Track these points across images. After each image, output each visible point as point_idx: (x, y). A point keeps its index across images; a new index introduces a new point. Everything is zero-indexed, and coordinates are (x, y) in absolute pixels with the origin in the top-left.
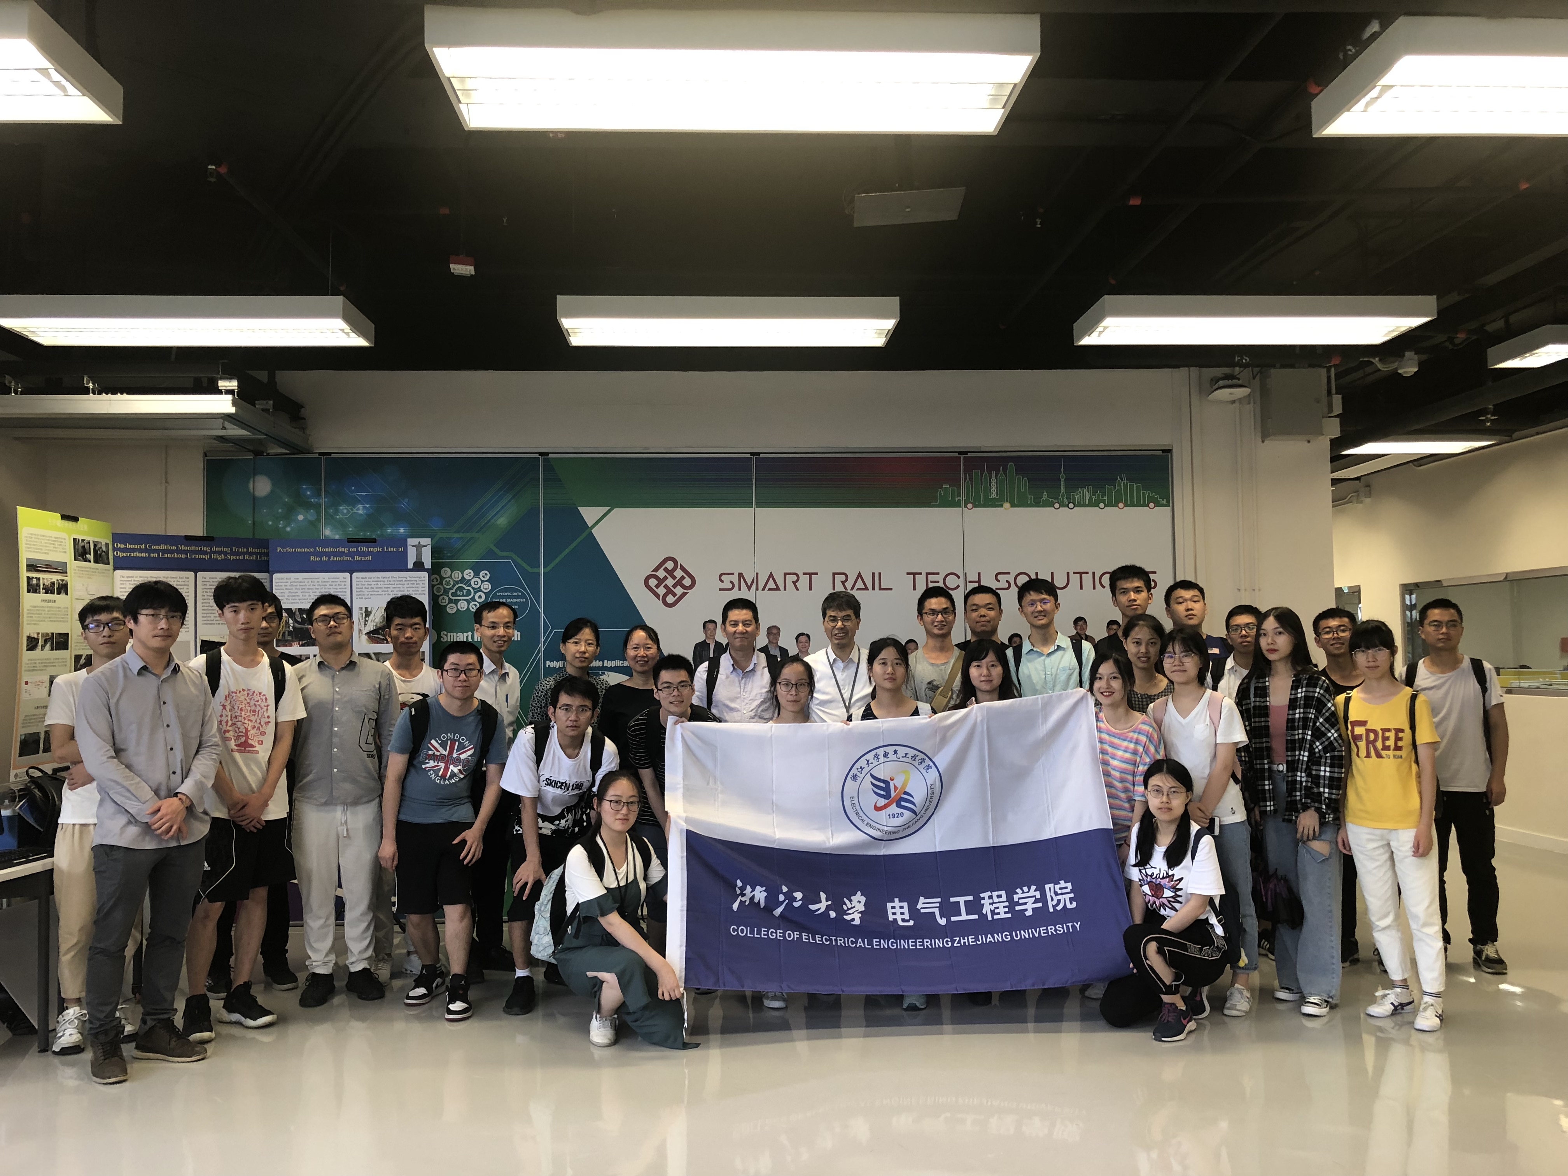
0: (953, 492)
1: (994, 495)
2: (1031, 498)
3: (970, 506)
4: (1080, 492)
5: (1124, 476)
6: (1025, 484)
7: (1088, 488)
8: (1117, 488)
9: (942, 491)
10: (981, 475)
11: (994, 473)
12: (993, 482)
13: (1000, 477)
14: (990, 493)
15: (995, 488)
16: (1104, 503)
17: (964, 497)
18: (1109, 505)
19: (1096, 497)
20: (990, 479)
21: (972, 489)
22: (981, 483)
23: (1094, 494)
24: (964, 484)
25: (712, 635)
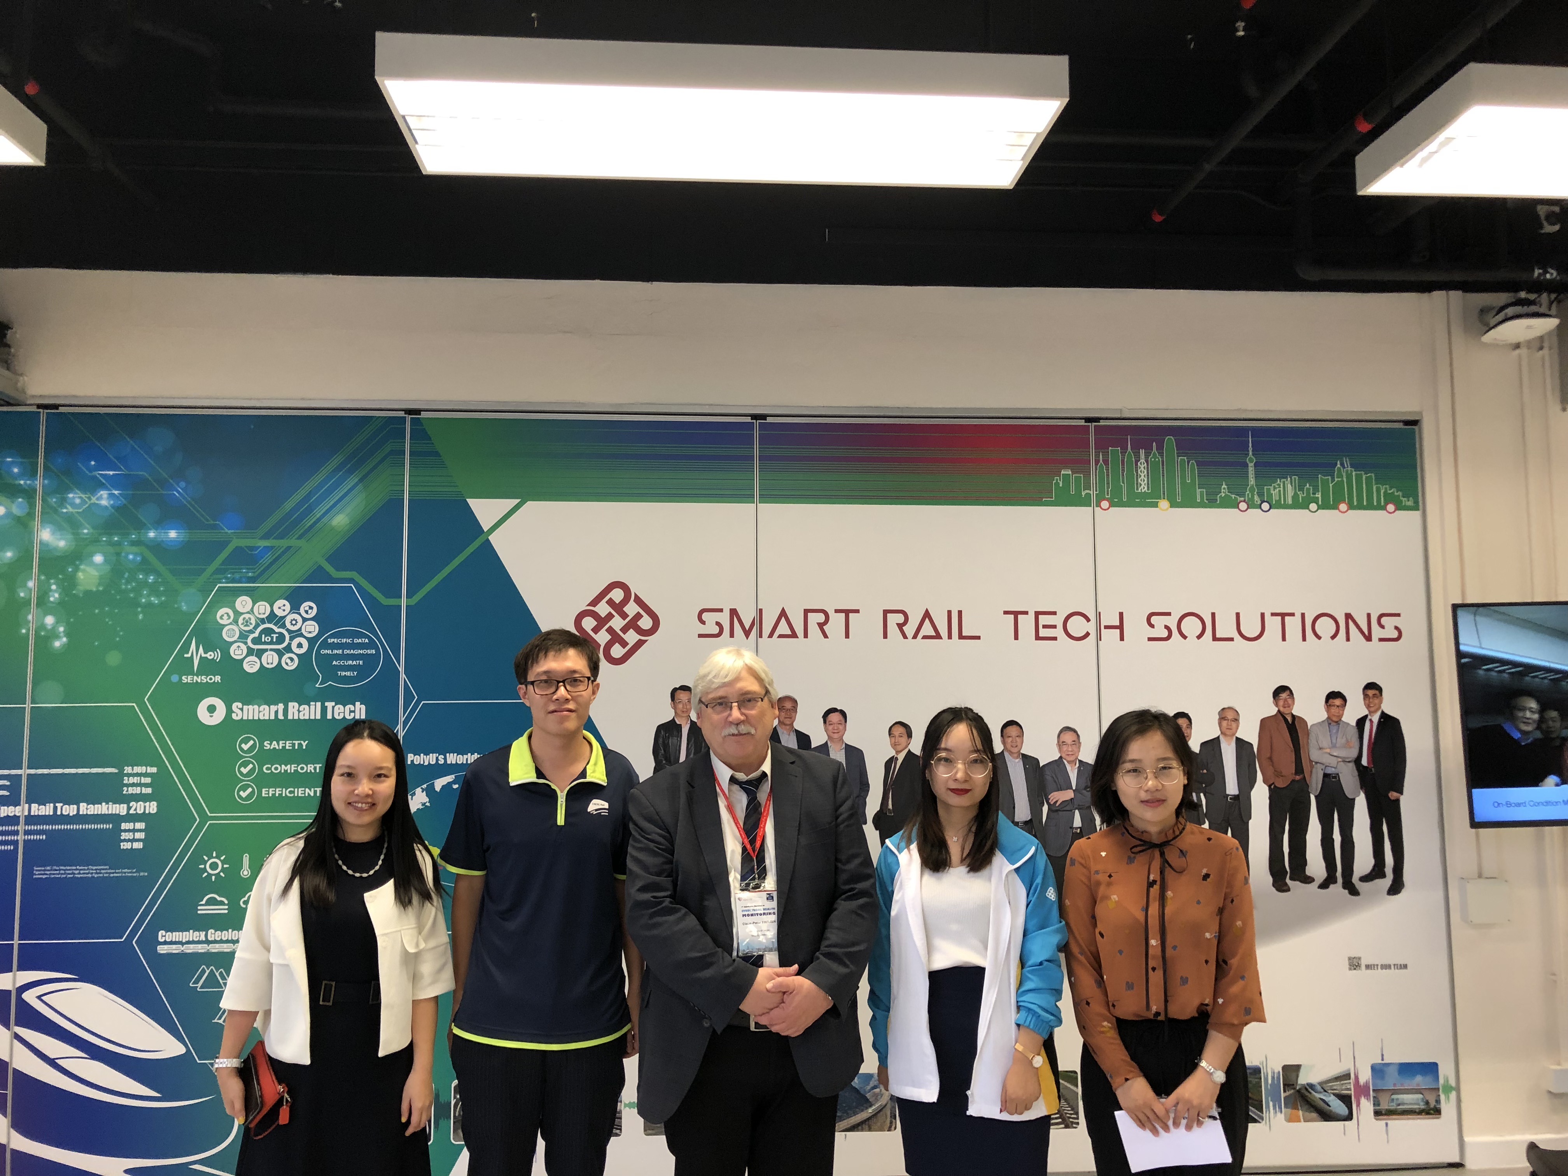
0: (1078, 480)
1: (1143, 488)
2: (1202, 493)
3: (1105, 504)
4: (1279, 485)
5: (1346, 461)
6: (1193, 471)
7: (1291, 479)
8: (1336, 479)
9: (1060, 481)
10: (1123, 456)
11: (1142, 452)
12: (1143, 466)
13: (1153, 460)
14: (1137, 484)
15: (1145, 476)
16: (1317, 504)
17: (1096, 491)
18: (1325, 506)
19: (1303, 494)
20: (1137, 461)
21: (1108, 478)
22: (1123, 468)
23: (1301, 489)
24: (1096, 470)
25: (685, 710)
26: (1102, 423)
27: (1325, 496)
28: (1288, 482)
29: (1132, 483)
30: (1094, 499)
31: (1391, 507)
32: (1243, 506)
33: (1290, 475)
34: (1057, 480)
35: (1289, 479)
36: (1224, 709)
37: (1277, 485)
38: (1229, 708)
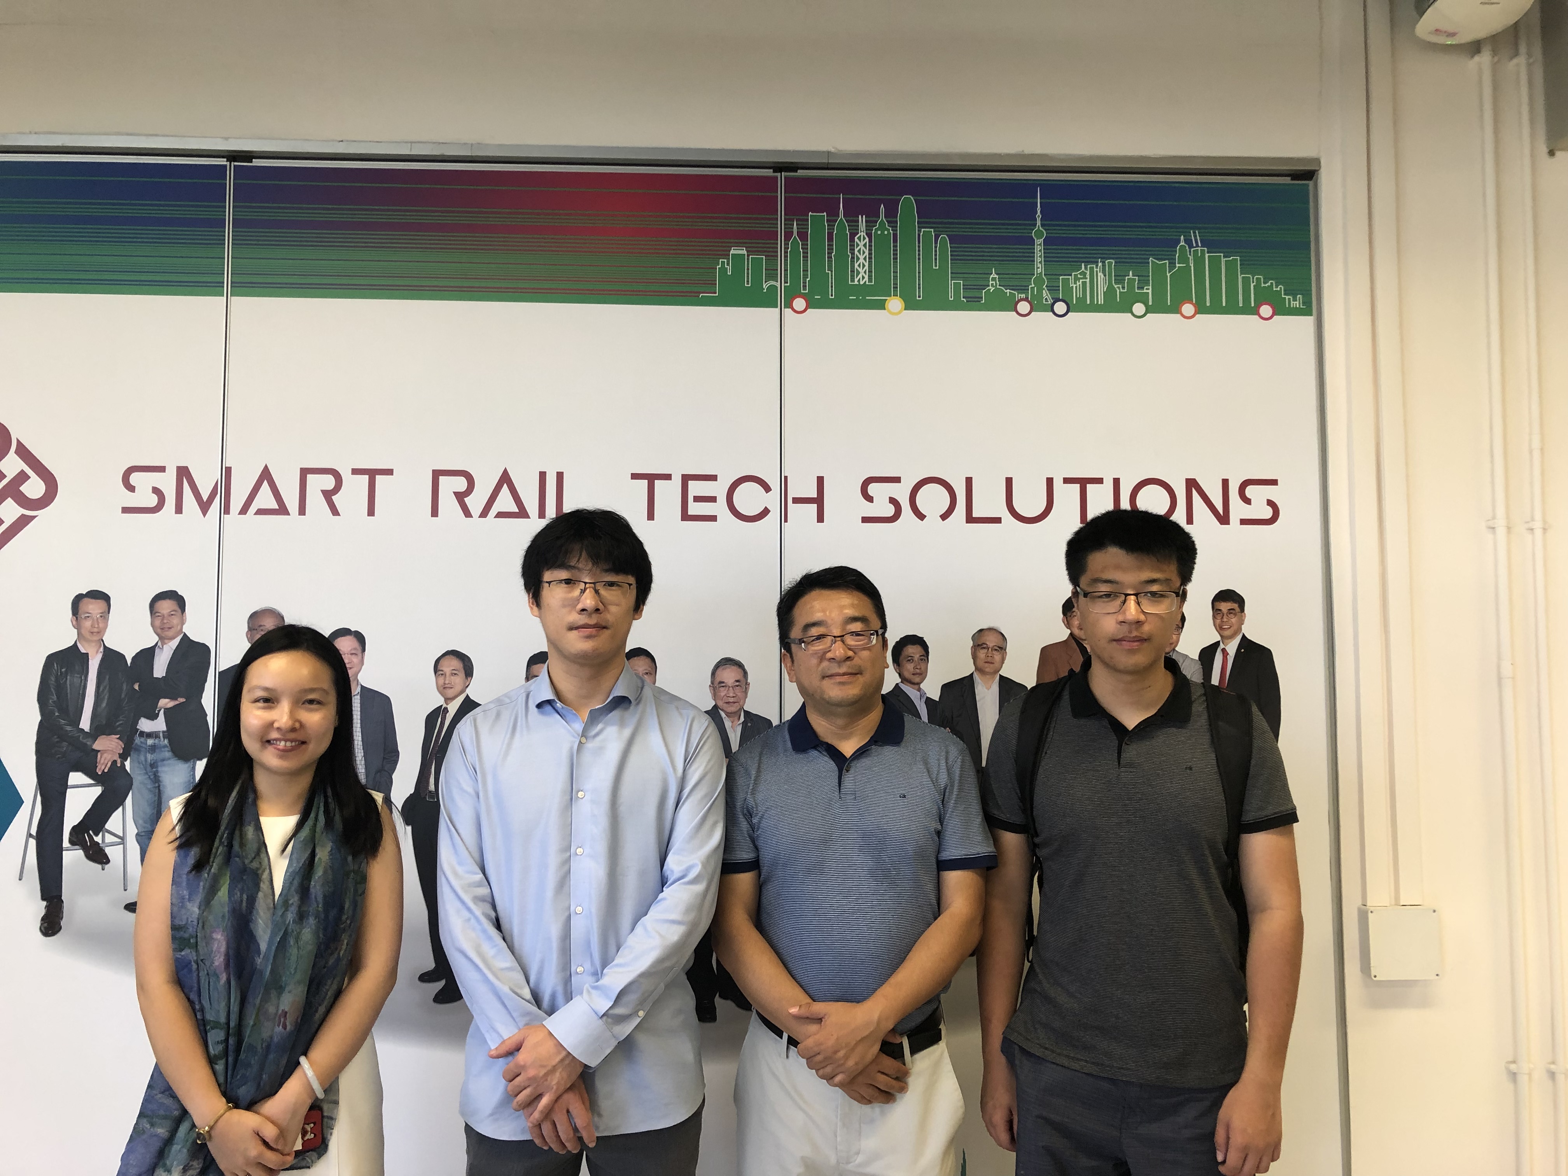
0: (757, 264)
1: (862, 277)
2: (957, 286)
3: (799, 304)
4: (1084, 274)
5: (1195, 236)
6: (943, 251)
7: (1104, 266)
8: (1177, 265)
9: (728, 264)
10: (831, 227)
11: (862, 220)
12: (863, 243)
13: (879, 232)
14: (853, 271)
15: (865, 259)
16: (1146, 304)
17: (786, 282)
18: (1158, 307)
19: (1123, 288)
20: (853, 236)
21: (806, 261)
22: (830, 245)
23: (1120, 279)
24: (786, 244)
25: (96, 630)
26: (801, 173)
27: (1159, 294)
28: (1098, 269)
29: (845, 269)
30: (781, 296)
31: (1266, 311)
32: (1024, 307)
33: (1101, 258)
34: (723, 263)
35: (1100, 264)
36: (981, 630)
37: (1080, 274)
38: (990, 629)
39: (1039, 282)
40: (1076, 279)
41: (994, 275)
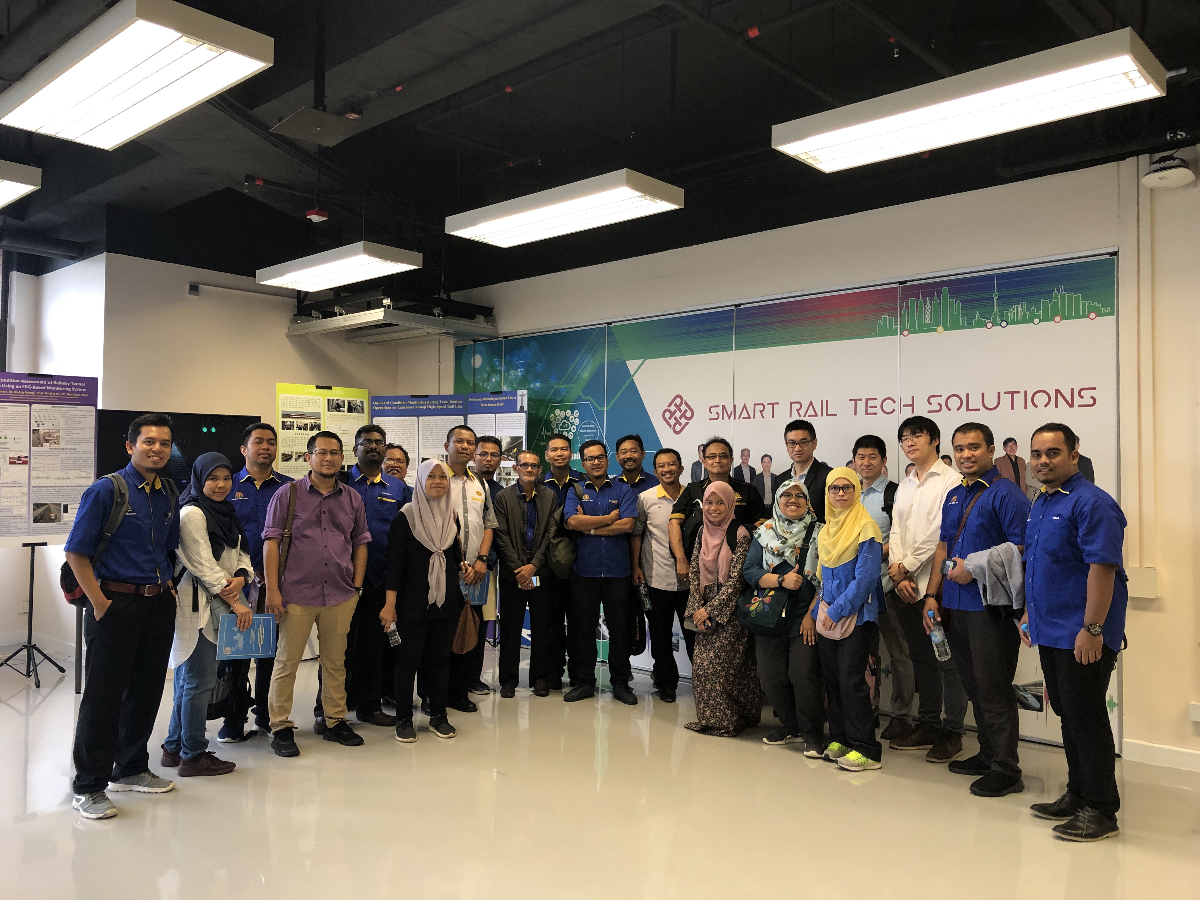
0: (891, 320)
1: (928, 321)
2: (963, 320)
3: (906, 333)
4: (1013, 309)
5: (1062, 288)
6: (958, 307)
7: (1022, 304)
8: (1053, 301)
9: (882, 321)
10: (917, 303)
11: (928, 299)
12: (928, 308)
13: (934, 303)
14: (925, 318)
15: (929, 313)
16: (1040, 319)
17: (901, 325)
18: (1045, 319)
19: (1030, 313)
20: (925, 305)
21: (908, 317)
22: (917, 310)
23: (1028, 310)
24: (901, 313)
26: (909, 284)
27: (1045, 314)
28: (1019, 307)
29: (922, 318)
30: (899, 330)
31: (1093, 315)
32: (989, 325)
33: (1021, 302)
34: (880, 321)
35: (1020, 304)
39: (995, 315)
40: (1011, 311)
41: (978, 314)
